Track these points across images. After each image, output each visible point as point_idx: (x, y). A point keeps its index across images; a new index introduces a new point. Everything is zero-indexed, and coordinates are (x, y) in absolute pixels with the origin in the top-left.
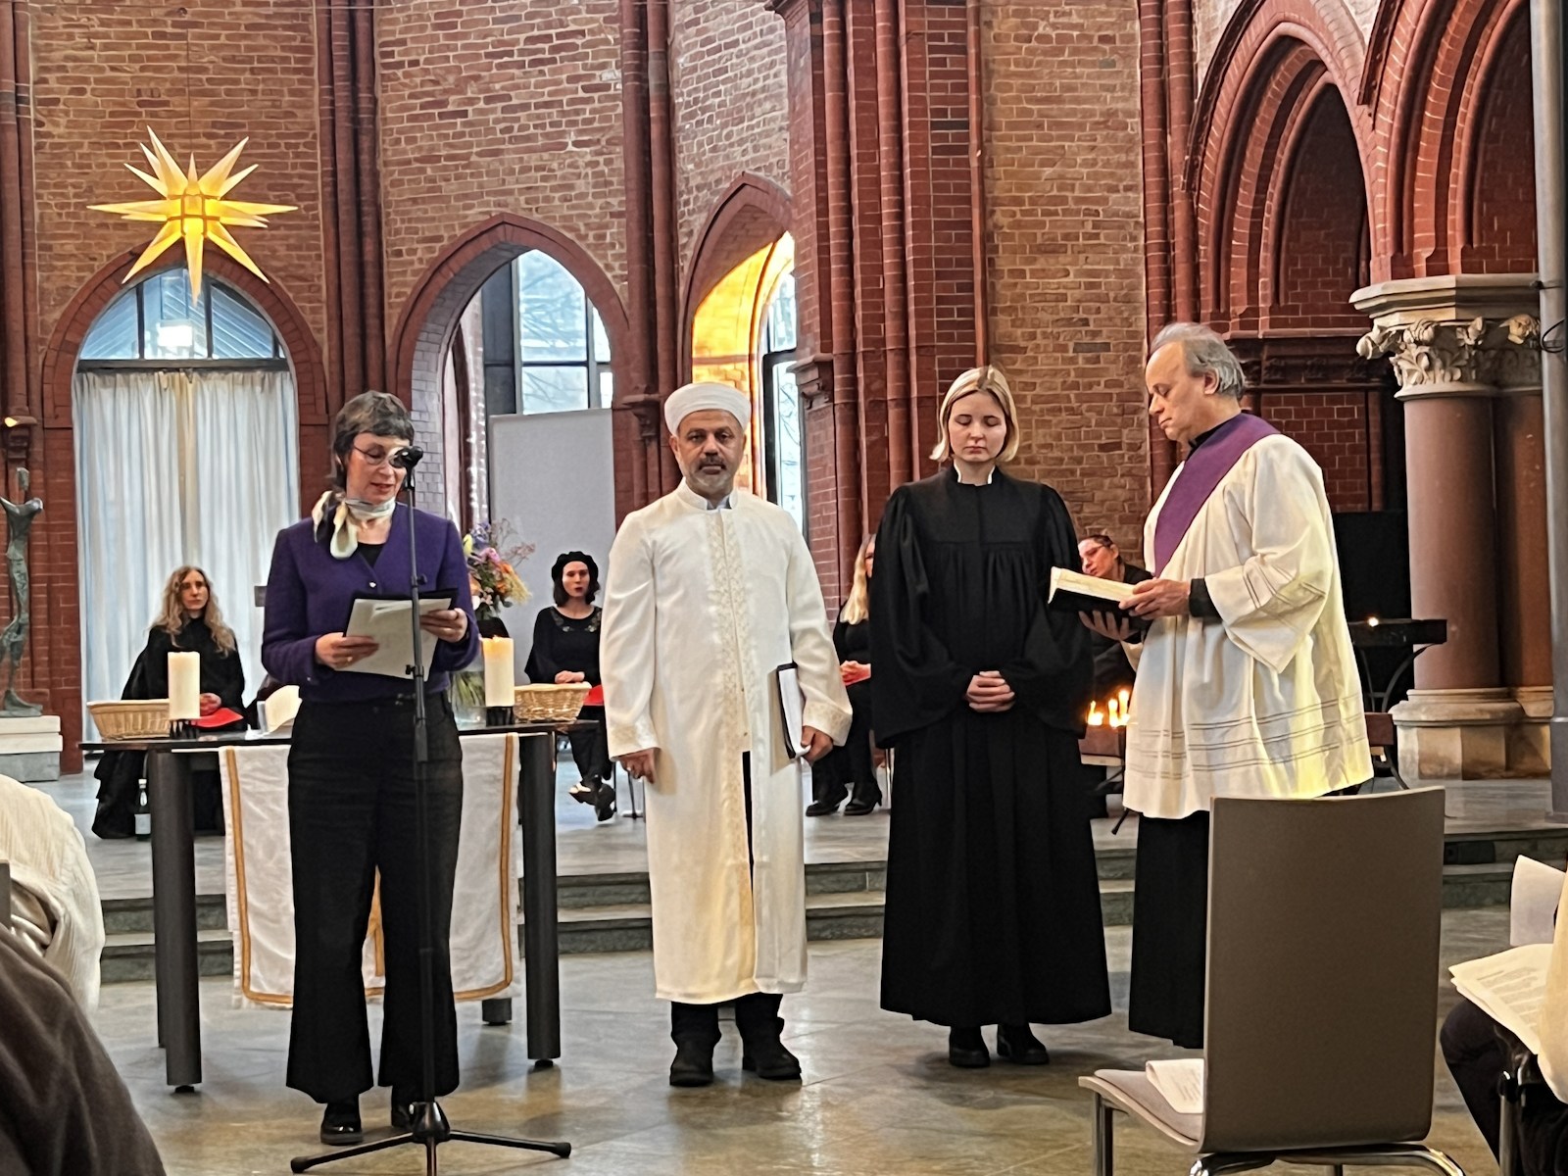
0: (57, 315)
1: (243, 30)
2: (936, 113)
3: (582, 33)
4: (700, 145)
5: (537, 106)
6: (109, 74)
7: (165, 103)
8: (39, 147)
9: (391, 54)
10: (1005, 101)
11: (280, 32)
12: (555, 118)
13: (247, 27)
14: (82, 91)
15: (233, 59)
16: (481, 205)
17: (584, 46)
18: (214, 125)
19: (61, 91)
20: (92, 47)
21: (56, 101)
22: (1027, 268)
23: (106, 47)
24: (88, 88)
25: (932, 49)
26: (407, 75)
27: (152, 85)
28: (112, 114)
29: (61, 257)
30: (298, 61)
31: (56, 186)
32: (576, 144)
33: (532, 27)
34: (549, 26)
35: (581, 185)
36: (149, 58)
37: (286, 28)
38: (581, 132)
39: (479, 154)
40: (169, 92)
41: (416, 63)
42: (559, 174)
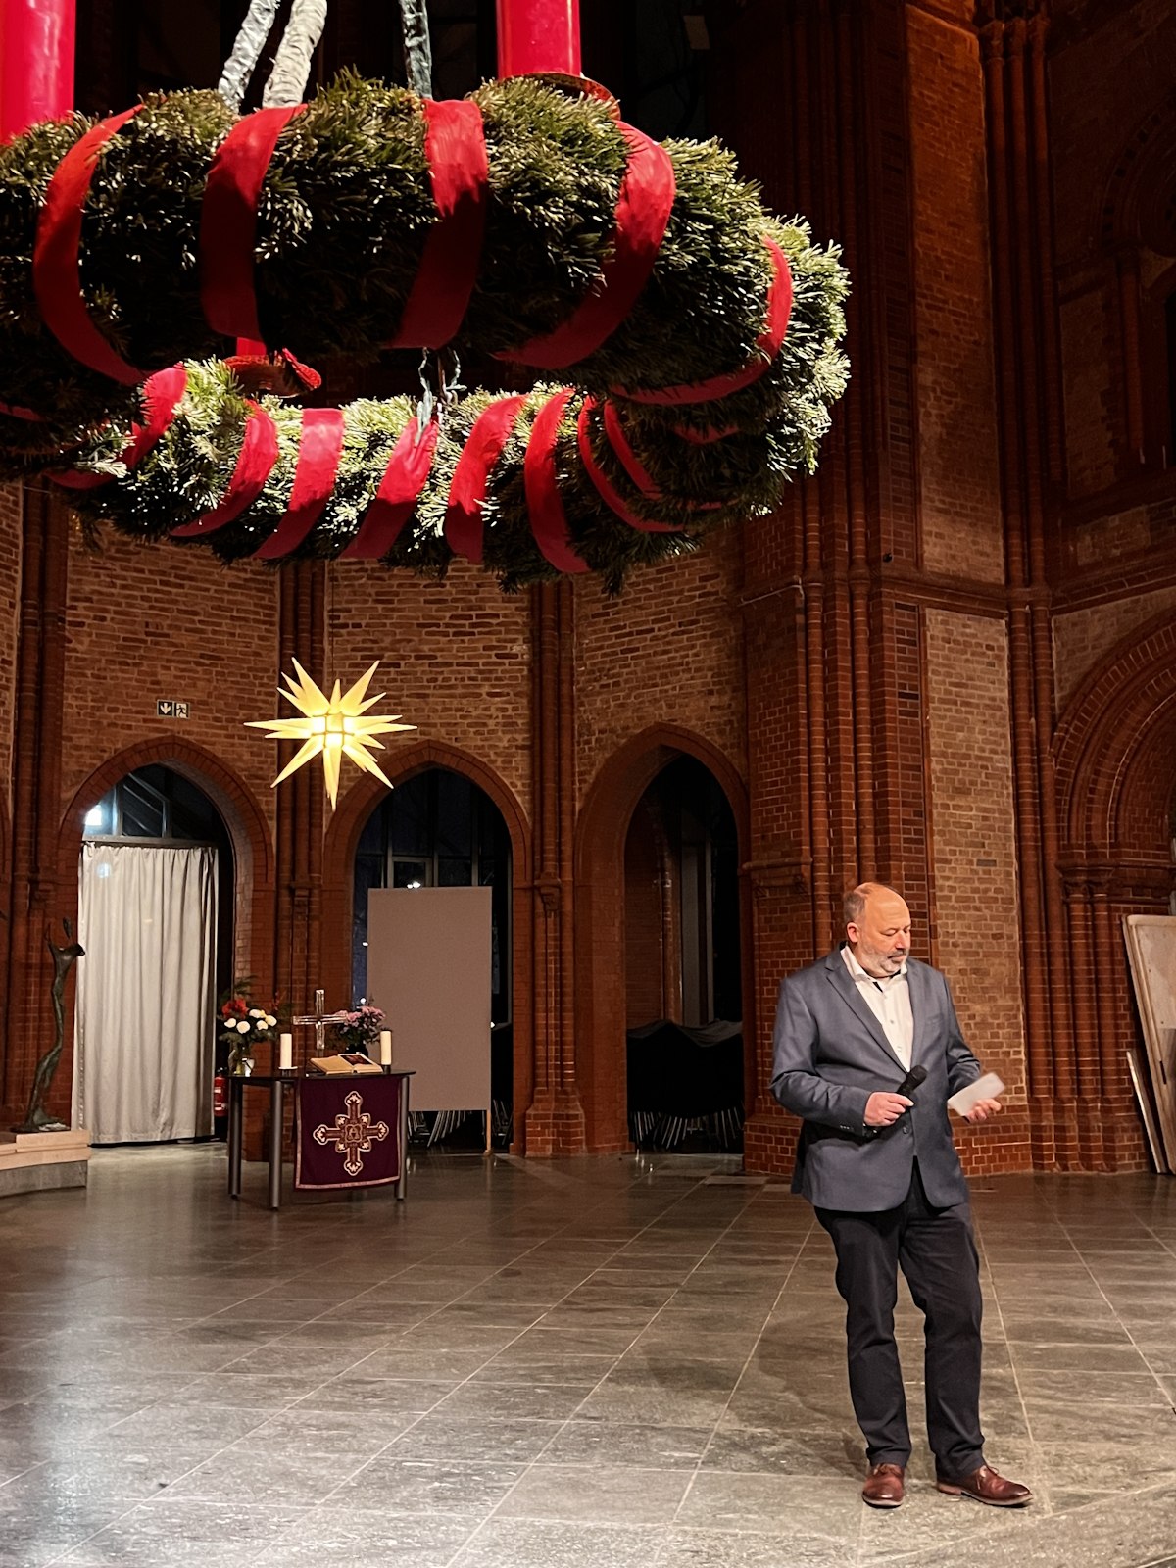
1: (227, 588)
2: (900, 686)
3: (497, 616)
4: (605, 701)
5: (458, 665)
6: (124, 607)
7: (167, 636)
8: (70, 658)
9: (338, 618)
10: (934, 682)
11: (254, 593)
12: (473, 675)
13: (230, 585)
14: (103, 619)
17: (498, 625)
18: (202, 656)
19: (87, 617)
20: (113, 585)
21: (82, 624)
22: (951, 803)
23: (124, 587)
24: (108, 616)
25: (899, 641)
26: (349, 634)
27: (157, 620)
28: (125, 639)
29: (78, 747)
30: (265, 615)
31: (78, 690)
32: (490, 694)
33: (456, 608)
34: (471, 608)
35: (491, 723)
36: (156, 600)
37: (259, 590)
38: (493, 686)
39: (407, 696)
40: (170, 627)
41: (358, 626)
42: (474, 714)
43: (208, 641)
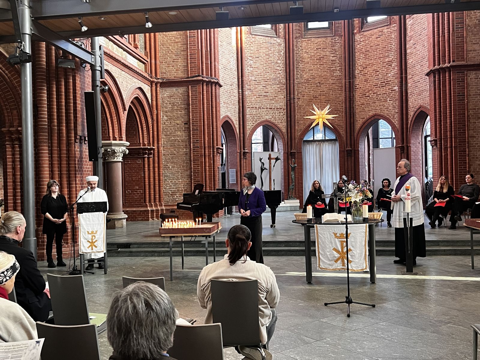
0: (300, 134)
1: (331, 84)
2: (458, 93)
3: (391, 81)
4: (413, 100)
5: (382, 94)
6: (309, 93)
7: (318, 97)
8: (297, 106)
9: (356, 86)
10: (472, 90)
11: (337, 84)
12: (386, 96)
14: (304, 96)
15: (329, 89)
16: (372, 112)
17: (391, 83)
18: (326, 101)
20: (306, 89)
21: (300, 98)
22: (476, 122)
23: (308, 89)
25: (458, 82)
26: (359, 90)
27: (316, 95)
28: (309, 100)
29: (300, 124)
30: (340, 89)
31: (299, 112)
32: (389, 101)
33: (382, 80)
34: (385, 80)
35: (390, 108)
36: (315, 90)
37: (338, 83)
38: (390, 98)
39: (372, 103)
40: (318, 96)
41: (361, 88)
42: (386, 106)
43: (327, 97)
